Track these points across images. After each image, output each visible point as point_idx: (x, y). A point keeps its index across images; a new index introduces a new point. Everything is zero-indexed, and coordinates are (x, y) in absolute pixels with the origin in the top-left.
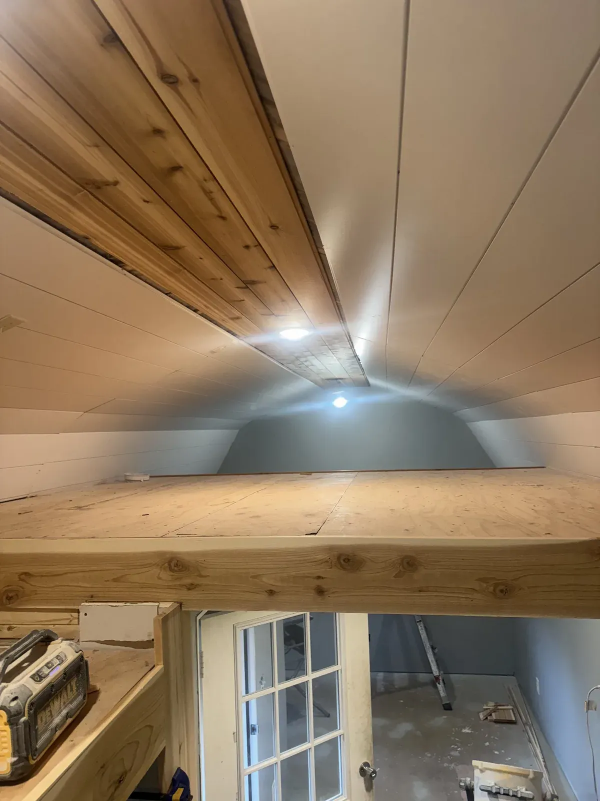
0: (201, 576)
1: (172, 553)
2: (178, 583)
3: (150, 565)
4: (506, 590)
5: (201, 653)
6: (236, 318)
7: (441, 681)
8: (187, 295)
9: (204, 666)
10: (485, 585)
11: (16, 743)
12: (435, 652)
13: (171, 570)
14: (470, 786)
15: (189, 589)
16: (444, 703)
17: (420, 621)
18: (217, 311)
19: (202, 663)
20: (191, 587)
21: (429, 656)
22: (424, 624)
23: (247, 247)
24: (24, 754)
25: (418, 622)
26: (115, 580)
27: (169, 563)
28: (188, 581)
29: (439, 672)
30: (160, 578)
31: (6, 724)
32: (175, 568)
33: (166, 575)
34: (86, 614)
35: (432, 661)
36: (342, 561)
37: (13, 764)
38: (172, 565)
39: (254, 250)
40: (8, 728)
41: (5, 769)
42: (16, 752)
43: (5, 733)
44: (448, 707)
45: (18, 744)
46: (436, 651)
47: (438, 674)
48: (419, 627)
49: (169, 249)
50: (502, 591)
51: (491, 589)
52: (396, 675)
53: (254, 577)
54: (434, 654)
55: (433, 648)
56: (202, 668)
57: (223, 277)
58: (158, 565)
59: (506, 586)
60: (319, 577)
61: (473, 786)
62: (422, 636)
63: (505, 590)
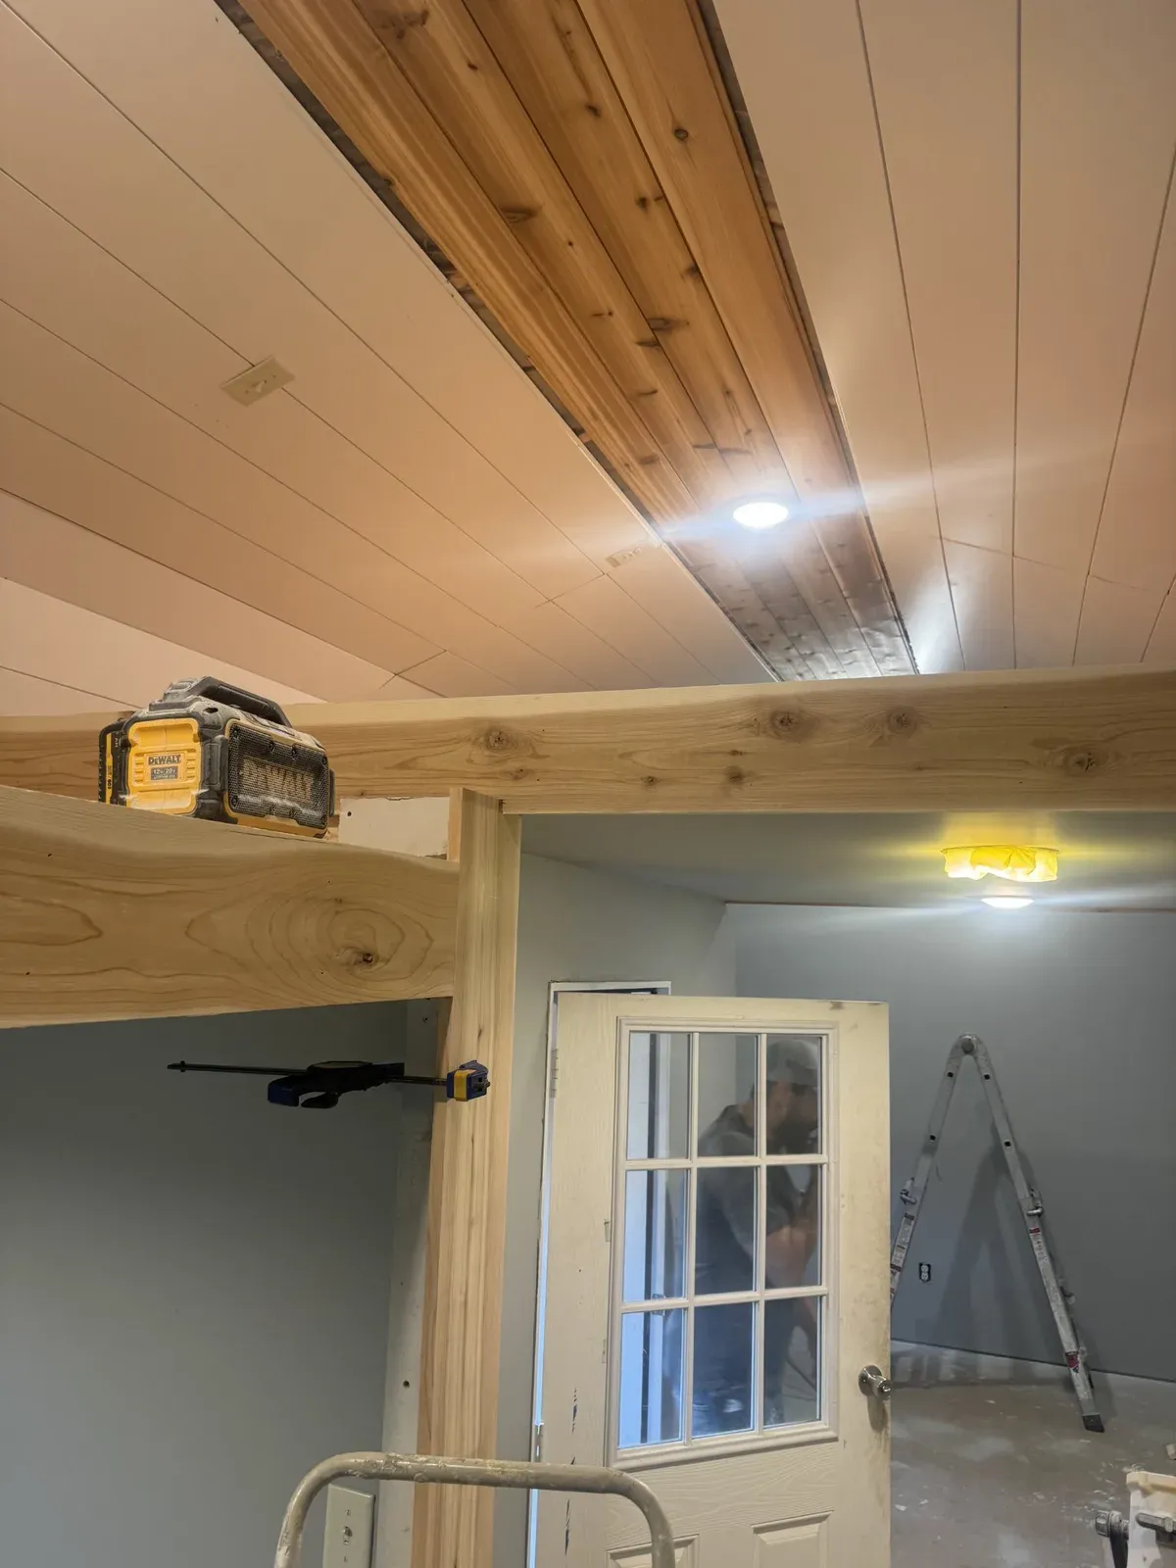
0: (539, 757)
1: (490, 720)
2: (497, 768)
3: (458, 741)
4: (1089, 760)
5: (554, 1051)
6: (648, 461)
7: (1080, 1365)
8: (560, 376)
9: (558, 1074)
10: (1047, 752)
11: (207, 767)
12: (1070, 1303)
13: (489, 747)
14: (1120, 1530)
15: (516, 778)
16: (1085, 1415)
17: (1037, 1230)
18: (615, 435)
19: (554, 1070)
20: (519, 775)
21: (1053, 1309)
22: (1044, 1235)
23: (643, 202)
24: (218, 786)
25: (1032, 1232)
26: (402, 766)
27: (488, 734)
28: (513, 765)
29: (1078, 1345)
30: (470, 761)
31: (195, 741)
32: (496, 745)
33: (481, 755)
34: (349, 814)
35: (1061, 1318)
36: (777, 723)
37: (200, 797)
38: (492, 741)
39: (655, 209)
40: (198, 746)
41: (188, 805)
42: (206, 781)
43: (192, 755)
44: (1094, 1425)
45: (210, 769)
46: (1072, 1300)
47: (1075, 1350)
48: (1034, 1243)
49: (519, 216)
50: (1080, 763)
51: (1060, 759)
52: (984, 1359)
53: (625, 756)
54: (1068, 1308)
55: (1065, 1295)
56: (554, 1078)
57: (614, 309)
58: (470, 740)
59: (1089, 754)
60: (735, 753)
61: (1126, 1529)
62: (1040, 1263)
63: (1086, 761)
